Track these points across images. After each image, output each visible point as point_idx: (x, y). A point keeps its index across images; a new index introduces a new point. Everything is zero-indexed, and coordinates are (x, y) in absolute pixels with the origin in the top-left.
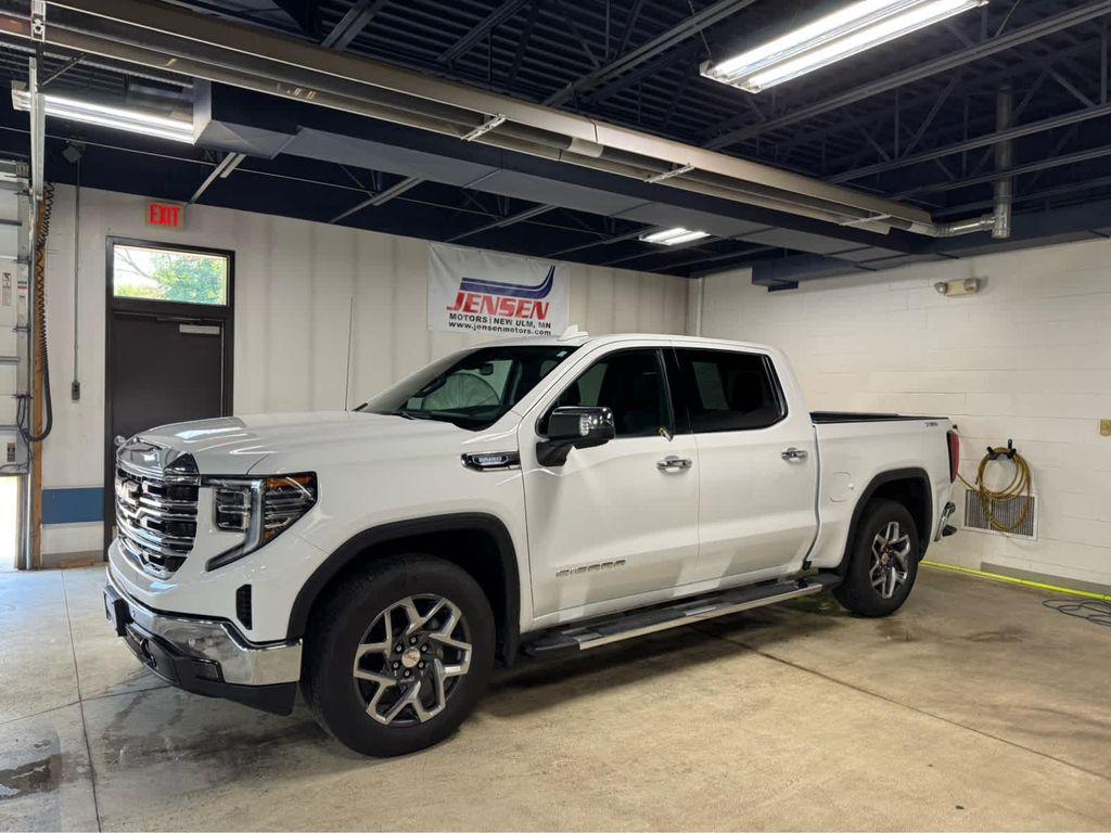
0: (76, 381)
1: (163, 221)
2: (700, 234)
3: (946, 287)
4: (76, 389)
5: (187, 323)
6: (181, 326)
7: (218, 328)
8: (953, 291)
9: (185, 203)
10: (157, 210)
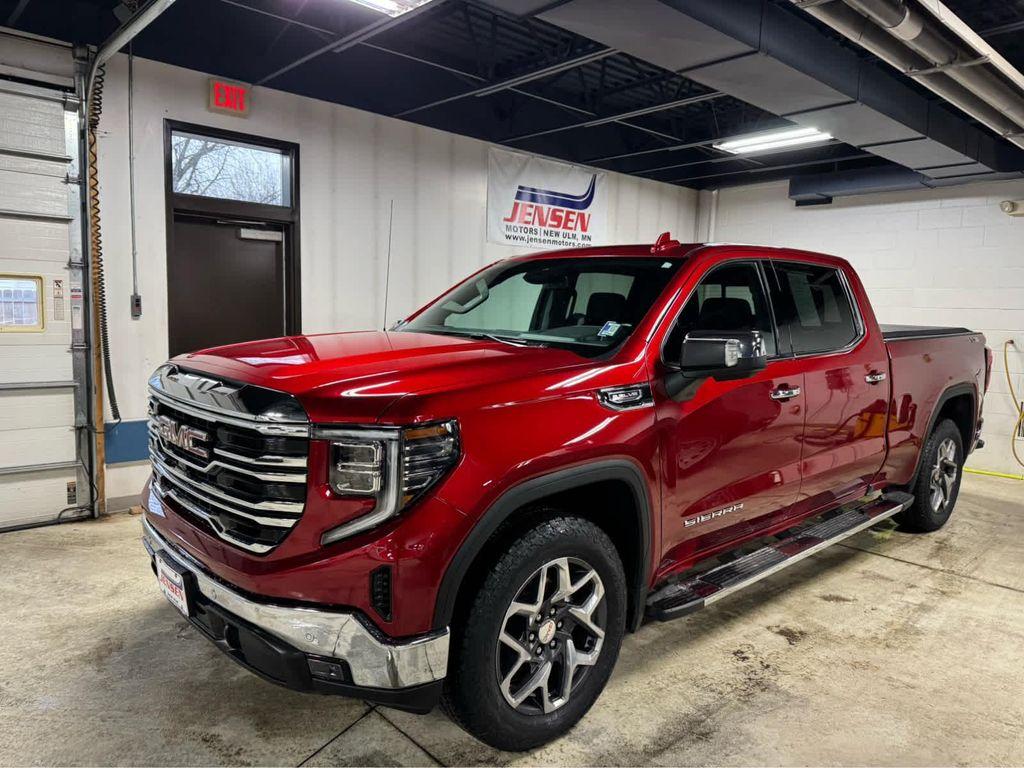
0: (135, 294)
1: (228, 104)
2: (826, 136)
3: (1014, 206)
4: (136, 303)
5: (248, 227)
6: (242, 230)
7: (280, 233)
8: (1018, 212)
9: (250, 85)
10: (223, 92)
